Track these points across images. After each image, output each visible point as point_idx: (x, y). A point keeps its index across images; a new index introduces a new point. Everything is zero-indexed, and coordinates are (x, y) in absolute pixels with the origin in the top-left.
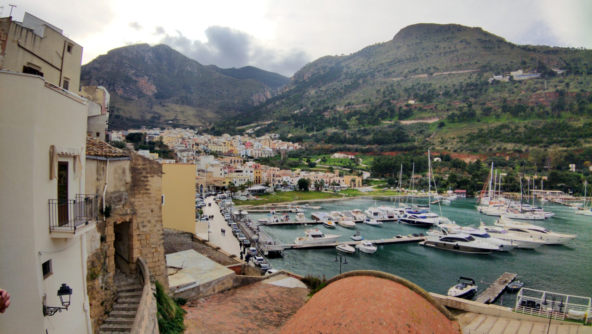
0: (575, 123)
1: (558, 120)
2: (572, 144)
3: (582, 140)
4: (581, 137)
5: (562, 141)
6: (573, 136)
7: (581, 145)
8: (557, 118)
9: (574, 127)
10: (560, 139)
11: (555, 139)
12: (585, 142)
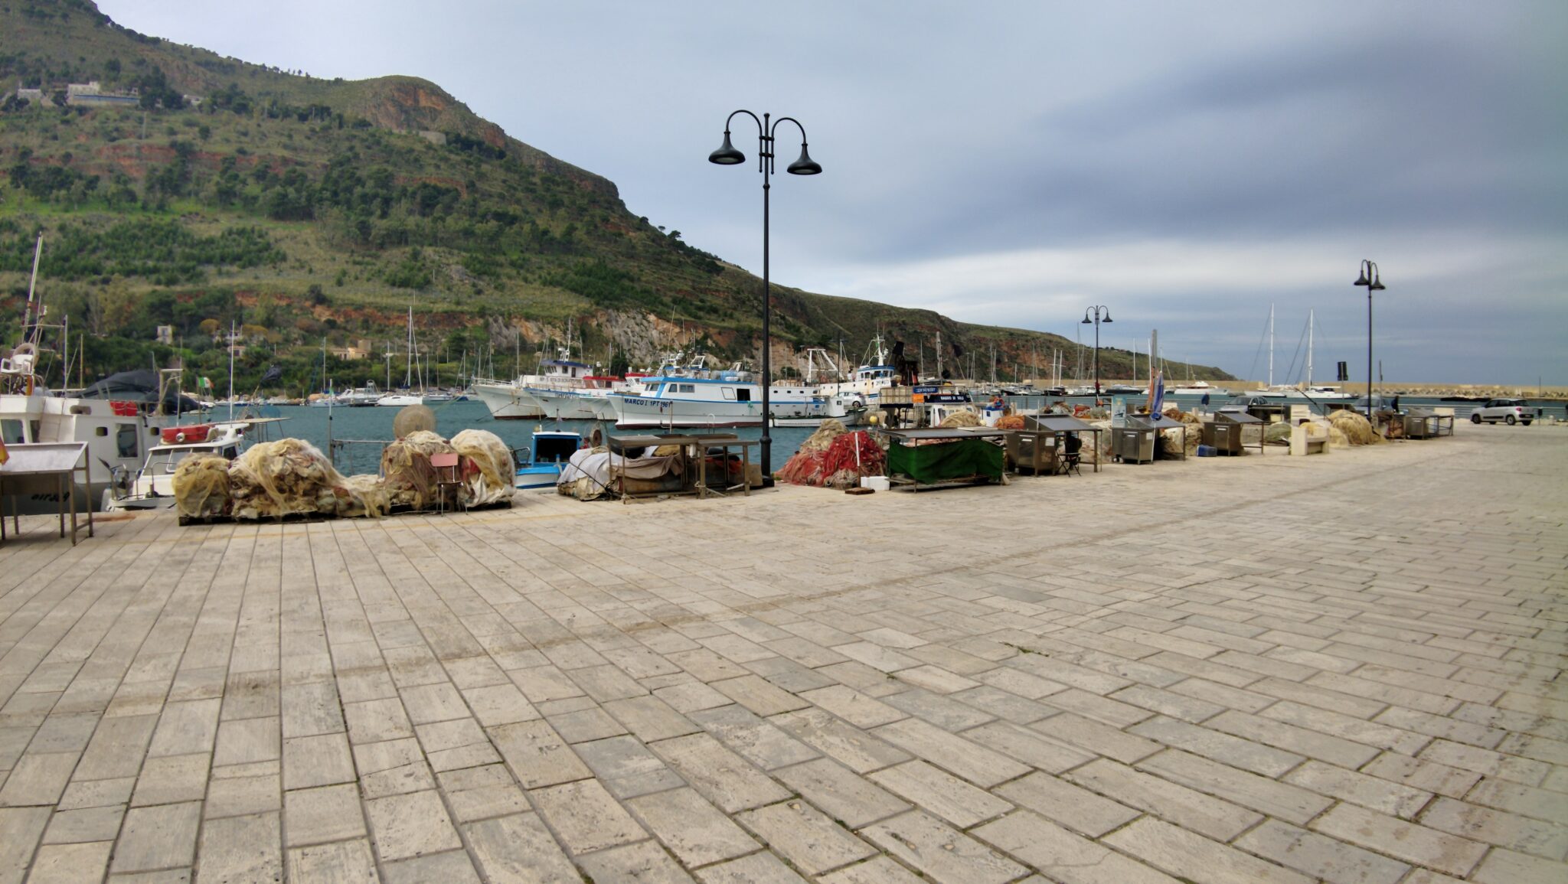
0: (203, 226)
1: (158, 217)
2: (182, 277)
3: (210, 270)
4: (209, 261)
5: (155, 270)
6: (188, 257)
7: (206, 281)
8: (155, 213)
9: (196, 237)
10: (151, 264)
11: (138, 263)
12: (220, 273)
